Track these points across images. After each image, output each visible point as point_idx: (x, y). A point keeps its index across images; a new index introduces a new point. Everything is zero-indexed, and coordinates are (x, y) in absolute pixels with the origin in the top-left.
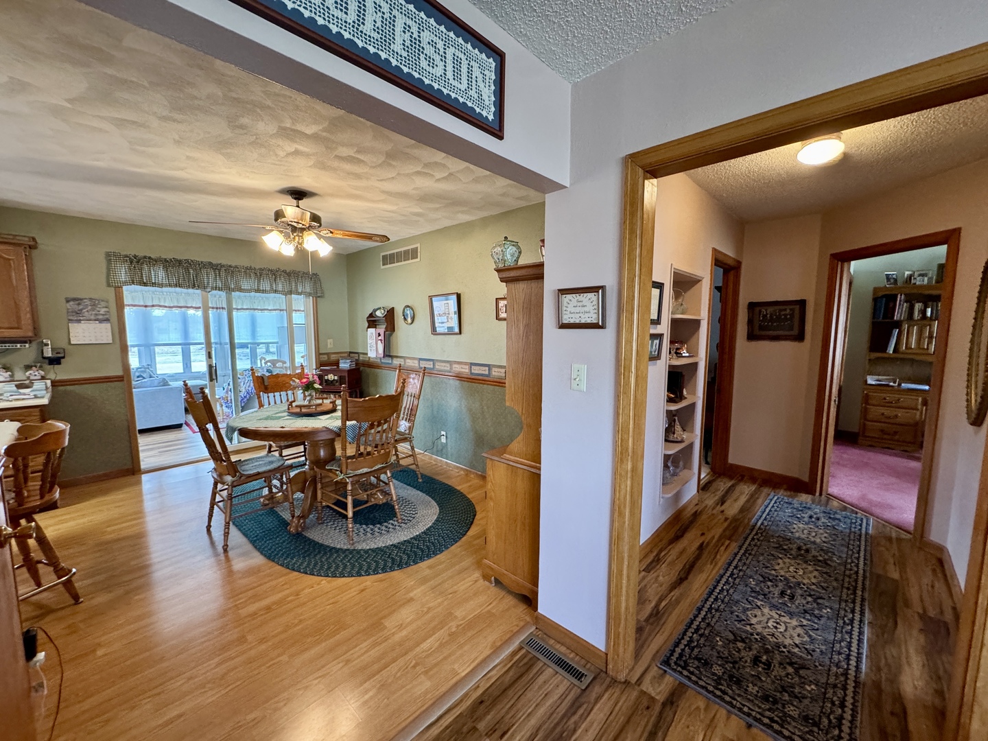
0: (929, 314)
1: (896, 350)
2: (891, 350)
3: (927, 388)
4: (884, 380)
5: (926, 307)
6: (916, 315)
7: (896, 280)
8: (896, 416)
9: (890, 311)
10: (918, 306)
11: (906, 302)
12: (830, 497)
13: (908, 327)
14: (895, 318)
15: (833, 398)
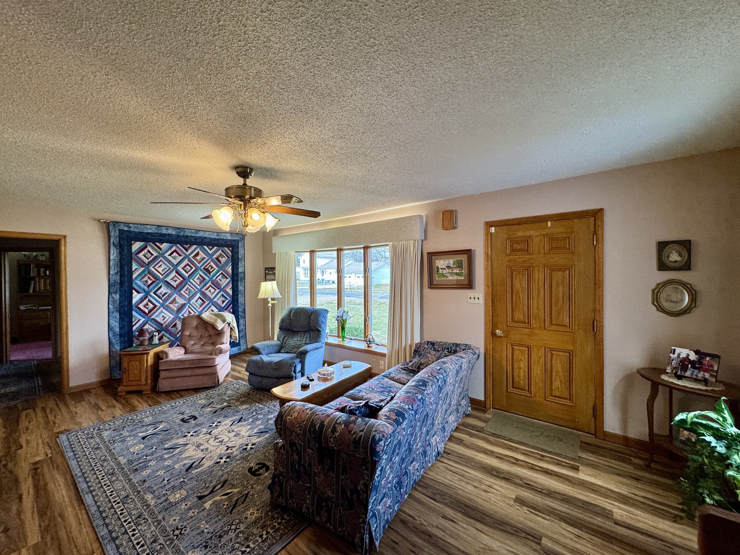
0: (48, 274)
1: (34, 291)
2: (31, 291)
3: (50, 308)
4: (29, 306)
5: (46, 270)
6: (42, 274)
7: (29, 257)
8: (39, 323)
9: (28, 272)
10: (42, 270)
11: (36, 268)
12: (11, 362)
13: (39, 280)
14: (31, 275)
15: (7, 314)
